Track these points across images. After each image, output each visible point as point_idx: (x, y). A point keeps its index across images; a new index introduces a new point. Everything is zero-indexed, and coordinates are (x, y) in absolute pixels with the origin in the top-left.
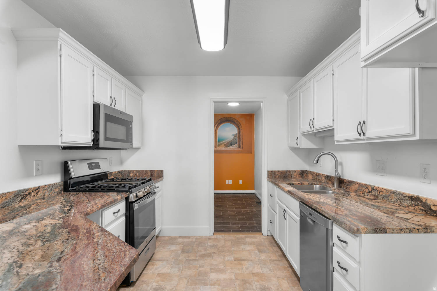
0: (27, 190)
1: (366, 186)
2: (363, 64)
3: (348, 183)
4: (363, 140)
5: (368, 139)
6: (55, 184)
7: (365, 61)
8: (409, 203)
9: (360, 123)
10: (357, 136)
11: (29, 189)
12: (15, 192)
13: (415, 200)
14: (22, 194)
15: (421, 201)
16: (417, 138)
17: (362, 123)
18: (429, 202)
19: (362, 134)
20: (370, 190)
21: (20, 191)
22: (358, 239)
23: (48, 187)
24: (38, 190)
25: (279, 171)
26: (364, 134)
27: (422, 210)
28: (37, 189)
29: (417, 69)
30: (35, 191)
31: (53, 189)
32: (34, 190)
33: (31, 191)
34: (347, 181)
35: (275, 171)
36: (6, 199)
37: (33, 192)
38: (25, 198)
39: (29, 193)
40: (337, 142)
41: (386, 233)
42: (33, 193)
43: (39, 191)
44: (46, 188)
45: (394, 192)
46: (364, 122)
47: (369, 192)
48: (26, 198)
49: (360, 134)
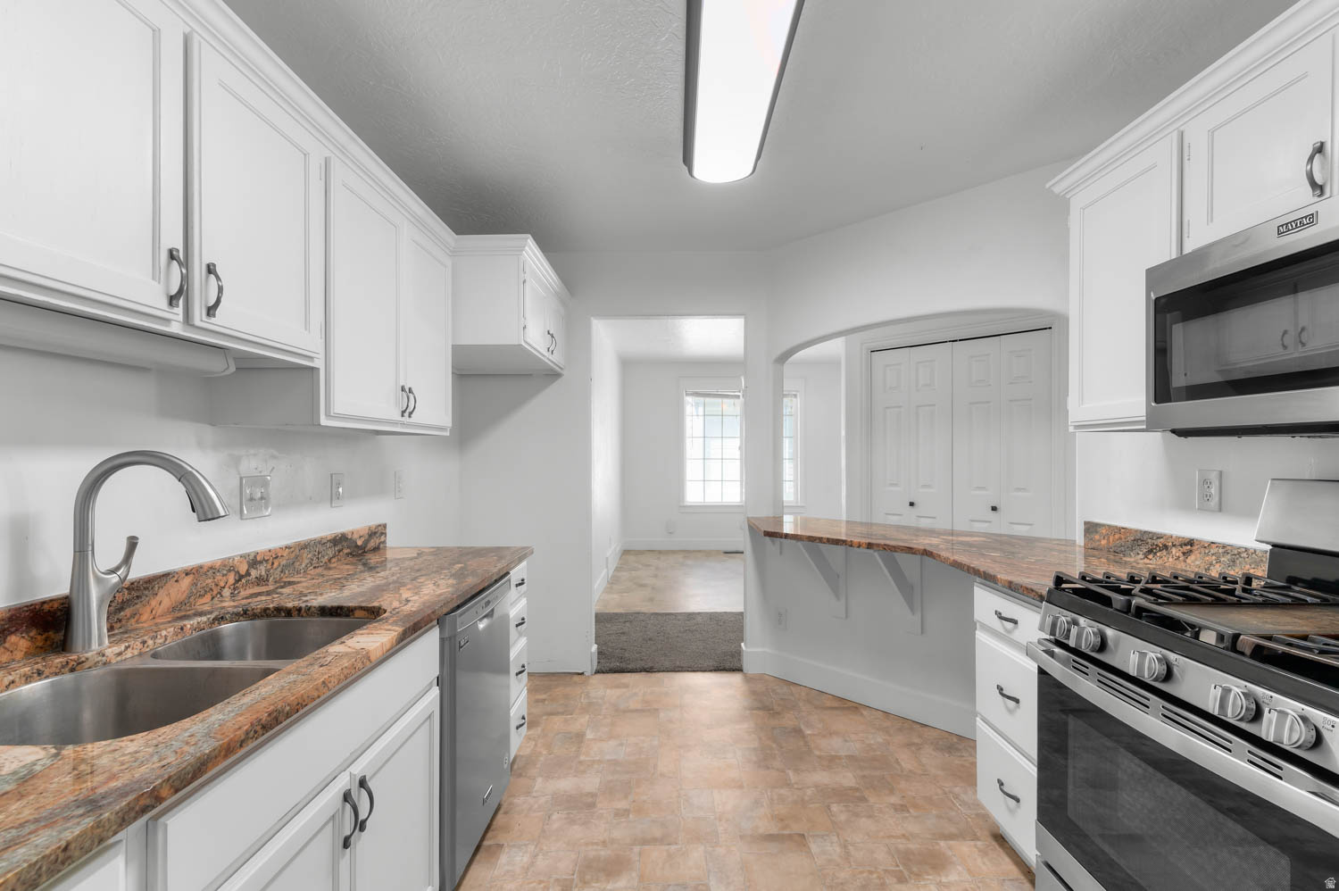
0: (1160, 537)
6: (1246, 550)
11: (1165, 535)
12: (1136, 531)
14: (1149, 541)
21: (1145, 532)
23: (1221, 551)
24: (1189, 547)
28: (1185, 545)
30: (1181, 546)
31: (1240, 563)
32: (1177, 544)
33: (1170, 544)
36: (1120, 538)
37: (1174, 546)
38: (1155, 553)
39: (1166, 547)
42: (1174, 550)
43: (1191, 551)
44: (1212, 552)
48: (1158, 554)
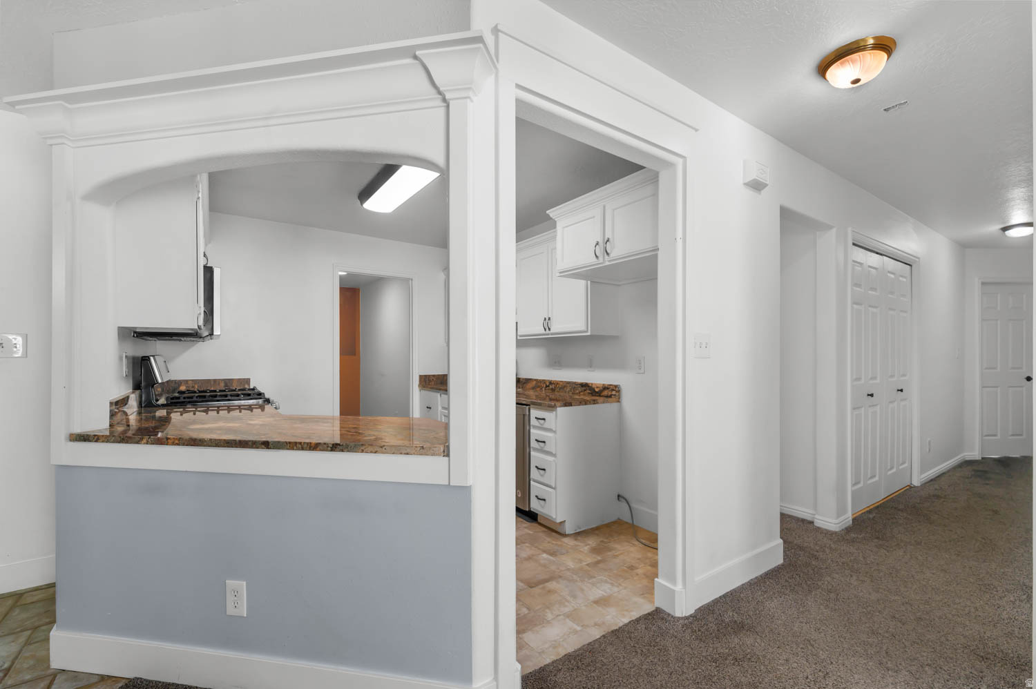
1: (544, 381)
2: (558, 274)
3: (524, 381)
4: (548, 334)
5: (552, 334)
7: (561, 273)
8: (580, 389)
9: (545, 319)
10: (543, 332)
13: (585, 386)
15: (589, 386)
16: (589, 334)
17: (547, 319)
18: (593, 386)
19: (547, 329)
20: (548, 384)
22: (554, 412)
25: (434, 376)
26: (549, 329)
27: (589, 393)
29: (589, 282)
34: (523, 379)
35: (429, 376)
40: (520, 336)
41: (571, 405)
45: (569, 383)
46: (549, 319)
47: (547, 386)
49: (545, 330)
